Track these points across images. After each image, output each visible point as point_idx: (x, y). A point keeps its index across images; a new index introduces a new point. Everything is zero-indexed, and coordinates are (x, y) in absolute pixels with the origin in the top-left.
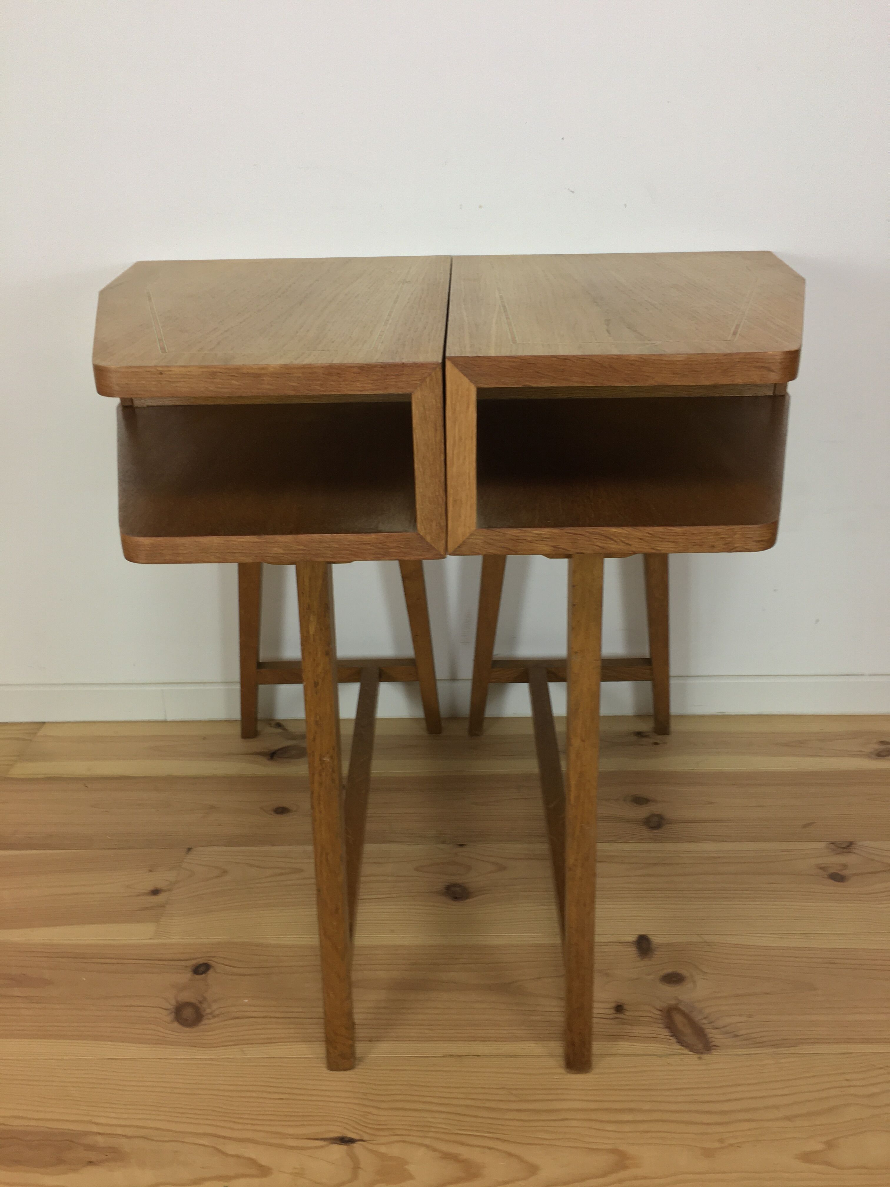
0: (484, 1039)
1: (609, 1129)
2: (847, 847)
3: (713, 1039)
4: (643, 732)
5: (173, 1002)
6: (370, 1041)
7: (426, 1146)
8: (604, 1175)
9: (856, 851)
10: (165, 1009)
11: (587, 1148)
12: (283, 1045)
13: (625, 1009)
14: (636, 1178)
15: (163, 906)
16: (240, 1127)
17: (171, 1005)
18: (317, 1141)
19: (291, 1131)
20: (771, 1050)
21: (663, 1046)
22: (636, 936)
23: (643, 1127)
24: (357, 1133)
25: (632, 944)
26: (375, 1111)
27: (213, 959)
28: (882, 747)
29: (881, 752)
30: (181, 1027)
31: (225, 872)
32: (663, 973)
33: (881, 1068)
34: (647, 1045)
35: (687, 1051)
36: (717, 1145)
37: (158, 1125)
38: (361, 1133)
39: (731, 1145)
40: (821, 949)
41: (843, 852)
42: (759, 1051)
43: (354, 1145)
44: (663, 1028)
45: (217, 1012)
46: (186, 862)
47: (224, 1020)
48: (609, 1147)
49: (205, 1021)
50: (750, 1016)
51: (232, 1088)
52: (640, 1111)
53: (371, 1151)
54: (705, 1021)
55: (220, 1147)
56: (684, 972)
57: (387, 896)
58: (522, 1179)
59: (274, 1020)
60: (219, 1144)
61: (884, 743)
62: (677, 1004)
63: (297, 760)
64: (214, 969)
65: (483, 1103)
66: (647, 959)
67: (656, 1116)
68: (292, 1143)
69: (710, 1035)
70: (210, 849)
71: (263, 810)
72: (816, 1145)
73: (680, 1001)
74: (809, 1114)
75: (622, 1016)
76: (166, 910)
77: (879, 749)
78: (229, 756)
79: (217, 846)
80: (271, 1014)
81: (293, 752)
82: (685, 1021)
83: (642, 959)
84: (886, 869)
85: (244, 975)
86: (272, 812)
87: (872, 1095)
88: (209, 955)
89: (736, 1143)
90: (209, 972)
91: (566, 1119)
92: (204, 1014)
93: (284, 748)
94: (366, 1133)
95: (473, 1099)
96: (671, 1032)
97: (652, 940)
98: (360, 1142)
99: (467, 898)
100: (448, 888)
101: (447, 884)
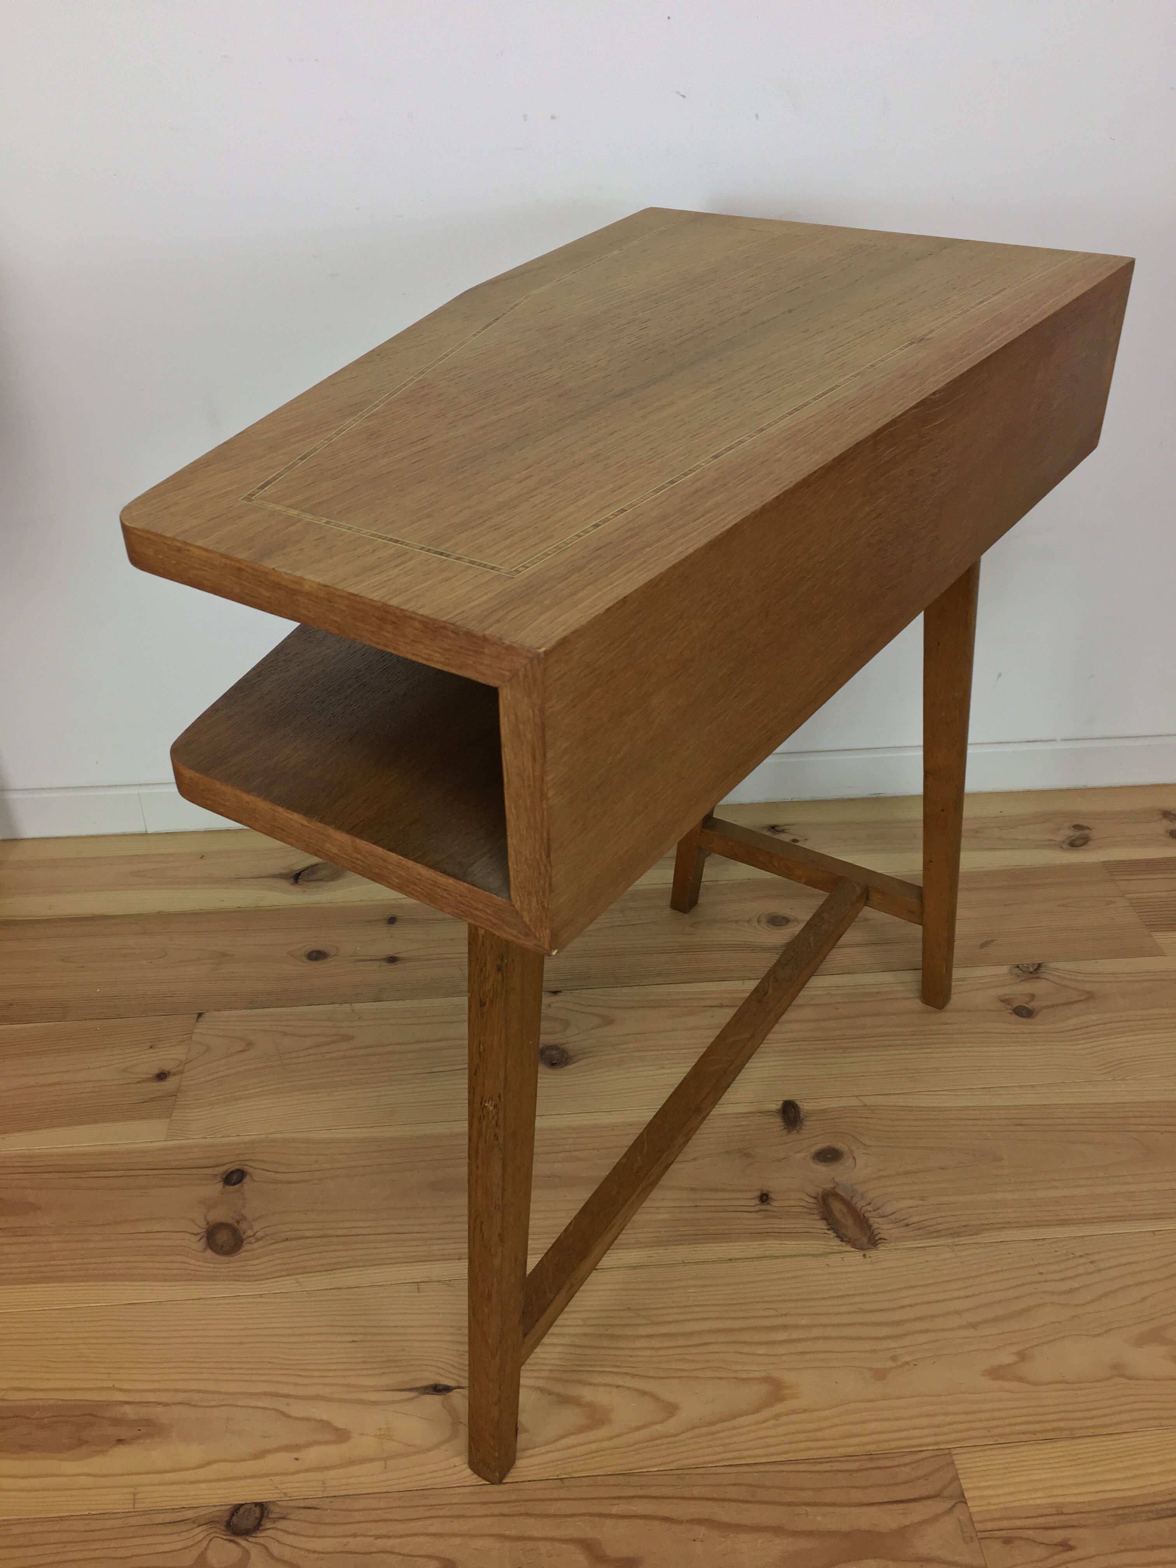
1: (761, 1352)
2: (1035, 971)
3: (880, 1231)
4: (777, 826)
5: (203, 1224)
6: (458, 1259)
7: (540, 1389)
8: (757, 1410)
9: (1044, 976)
10: (193, 1234)
11: (736, 1378)
12: (349, 1272)
13: (772, 1199)
14: (794, 1412)
15: (173, 1095)
16: (305, 1381)
17: (200, 1227)
18: (403, 1393)
19: (369, 1382)
20: (950, 1241)
21: (819, 1242)
22: (782, 1102)
23: (800, 1347)
24: (452, 1379)
25: (776, 1114)
27: (248, 1163)
28: (1077, 833)
29: (1074, 840)
30: (216, 1256)
31: (250, 1045)
32: (814, 1150)
33: (1081, 1256)
34: (800, 1243)
35: (848, 1248)
36: (890, 1364)
37: (202, 1386)
38: (458, 1378)
39: (907, 1363)
40: (1006, 1108)
41: (1030, 978)
42: (935, 1242)
43: (451, 1394)
44: (819, 1220)
45: (260, 1234)
46: (198, 1033)
47: (271, 1244)
48: (761, 1375)
49: (246, 1247)
50: (922, 1199)
51: (290, 1331)
52: (797, 1327)
54: (869, 1208)
55: (284, 1408)
56: (840, 1146)
57: (465, 1066)
58: (661, 1422)
59: (335, 1239)
60: (281, 1405)
61: (1077, 827)
62: (835, 1188)
63: (331, 883)
64: (251, 1177)
65: (607, 1330)
66: (795, 1132)
67: (816, 1332)
68: (373, 1397)
69: (875, 1226)
70: (227, 1013)
71: (293, 956)
72: (1006, 1358)
73: (838, 1184)
74: (997, 1319)
75: (768, 1207)
76: (178, 1099)
77: (1072, 836)
78: (237, 880)
79: (236, 1009)
80: (330, 1232)
81: (324, 873)
82: (845, 1210)
83: (789, 1132)
84: (1082, 998)
85: (291, 1182)
86: (304, 958)
87: (1072, 1291)
88: (241, 1158)
89: (913, 1360)
90: (245, 1180)
91: (706, 1344)
92: (244, 1237)
93: (311, 867)
94: (463, 1377)
95: (593, 1325)
96: (829, 1224)
97: (800, 1106)
98: (458, 1390)
99: (566, 1063)
100: (542, 1052)
101: (541, 1046)
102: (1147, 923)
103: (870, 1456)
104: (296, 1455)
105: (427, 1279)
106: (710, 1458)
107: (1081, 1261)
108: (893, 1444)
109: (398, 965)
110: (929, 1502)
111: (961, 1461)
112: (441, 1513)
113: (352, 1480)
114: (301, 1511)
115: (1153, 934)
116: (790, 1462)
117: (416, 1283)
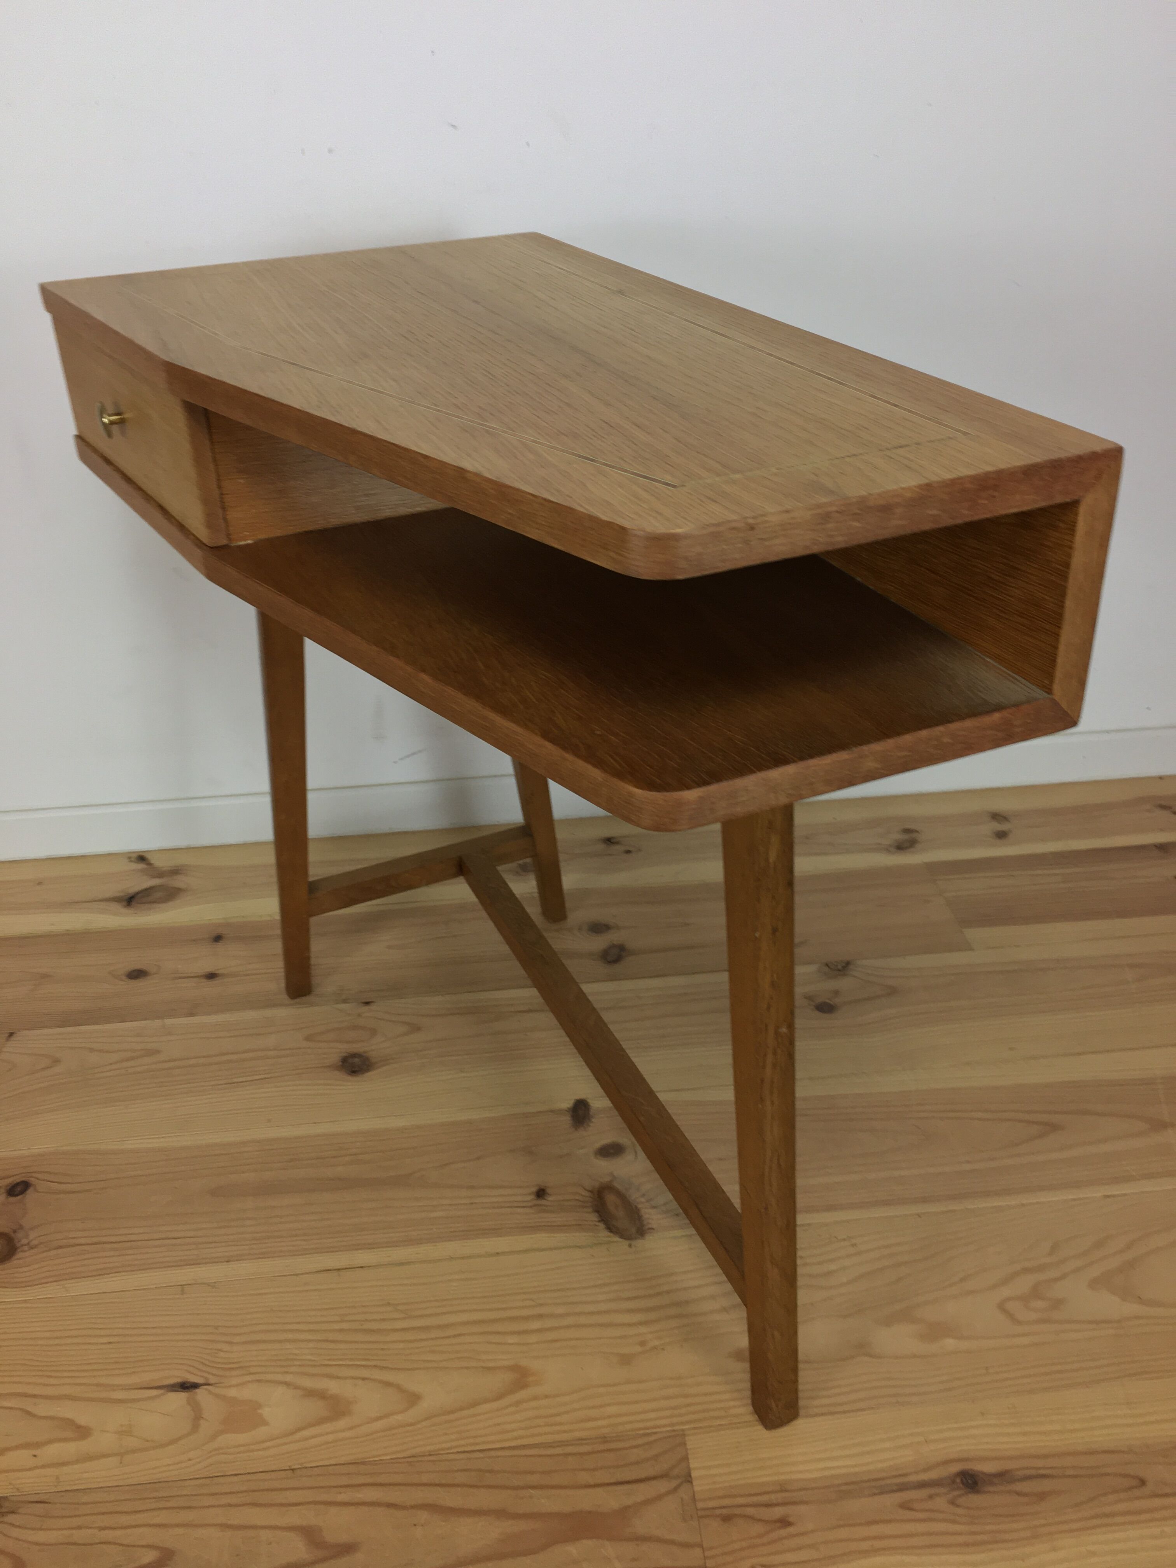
0: (370, 1246)
1: (512, 1341)
2: (842, 968)
3: (649, 1221)
4: (611, 837)
6: (227, 1262)
7: (287, 1384)
8: (500, 1397)
9: (853, 973)
11: (483, 1367)
12: (117, 1276)
13: (549, 1194)
14: (535, 1398)
16: (57, 1382)
18: (151, 1391)
19: (117, 1381)
21: (588, 1234)
22: (573, 1101)
23: (551, 1336)
24: (202, 1376)
25: (567, 1112)
26: (225, 1347)
27: (34, 1175)
28: (906, 837)
29: (901, 843)
31: (56, 1061)
32: (598, 1145)
33: (844, 1240)
34: (569, 1235)
35: (617, 1239)
36: (639, 1349)
38: (206, 1375)
39: (655, 1348)
41: (838, 975)
43: (197, 1390)
44: (590, 1212)
45: (34, 1242)
46: (7, 1051)
47: (44, 1252)
48: (506, 1363)
49: (20, 1255)
51: (48, 1334)
52: (552, 1316)
53: (217, 1396)
54: (643, 1200)
55: (30, 1408)
56: (624, 1142)
57: (266, 1076)
58: (402, 1412)
59: (109, 1246)
60: (27, 1404)
61: (907, 831)
62: (612, 1181)
63: (163, 905)
64: (35, 1188)
65: (361, 1325)
66: (582, 1129)
67: (569, 1321)
68: (121, 1395)
69: (646, 1216)
70: (38, 1032)
71: (112, 975)
73: (616, 1178)
75: (543, 1202)
77: (900, 840)
78: (70, 905)
79: (48, 1027)
80: (105, 1238)
81: (158, 895)
82: (618, 1202)
83: (576, 1129)
84: (884, 993)
85: (73, 1192)
86: (124, 978)
87: (830, 1274)
88: (29, 1170)
89: (660, 1345)
90: (28, 1192)
91: (459, 1335)
92: (19, 1246)
93: (146, 890)
94: (213, 1374)
95: (350, 1321)
96: (600, 1216)
97: (591, 1105)
98: (205, 1387)
99: (368, 1070)
100: (345, 1060)
101: (344, 1055)
102: (960, 920)
103: (604, 1439)
104: (35, 1452)
105: (193, 1282)
106: (444, 1445)
107: (843, 1244)
108: (628, 1427)
109: (216, 982)
110: (653, 1483)
111: (692, 1442)
112: (169, 1504)
113: (85, 1475)
114: (30, 1505)
115: (965, 930)
116: (524, 1447)
117: (181, 1285)
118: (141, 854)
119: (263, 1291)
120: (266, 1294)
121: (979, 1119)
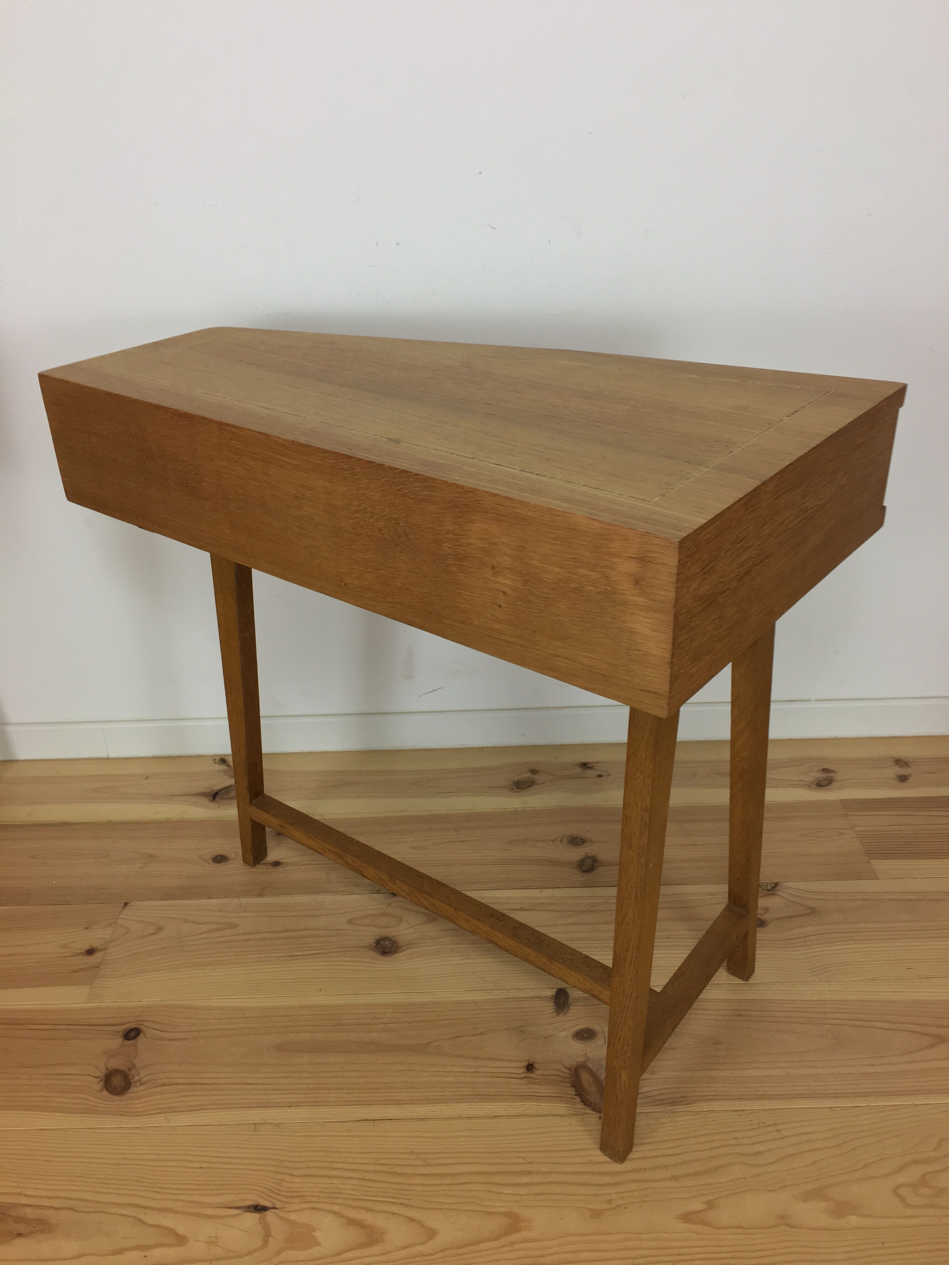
0: (398, 1103)
1: (507, 1192)
2: (771, 889)
4: (588, 763)
5: (103, 1069)
7: (335, 1213)
8: (497, 1238)
9: (780, 893)
10: (95, 1077)
11: (482, 1211)
12: (206, 1113)
13: (535, 1068)
14: (525, 1241)
15: (97, 967)
16: (162, 1197)
17: (101, 1074)
18: (232, 1210)
19: (207, 1200)
20: (669, 1108)
21: (566, 1105)
22: (556, 989)
23: (538, 1190)
24: (271, 1202)
25: (550, 999)
26: (288, 1179)
27: (143, 1023)
28: (824, 775)
29: (821, 781)
30: (110, 1096)
31: (160, 929)
32: (575, 1030)
33: (770, 1125)
34: (551, 1105)
35: (589, 1111)
36: (606, 1206)
37: (85, 1196)
38: (273, 1200)
39: (620, 1206)
40: (730, 1001)
41: (767, 895)
42: (657, 1109)
43: (268, 1213)
44: (570, 1087)
45: (144, 1079)
46: (123, 918)
47: (152, 1088)
48: (503, 1210)
49: (133, 1089)
50: (653, 1073)
51: (155, 1157)
52: (539, 1173)
53: (282, 1218)
55: (142, 1217)
56: (596, 1027)
57: (318, 952)
58: (422, 1244)
59: (199, 1087)
60: (140, 1214)
61: (825, 770)
62: (586, 1061)
64: (144, 1034)
65: (391, 1169)
66: (562, 1014)
67: (553, 1178)
68: (209, 1212)
70: (146, 903)
71: (202, 858)
72: (697, 1205)
73: (589, 1059)
74: (696, 1174)
75: (532, 1075)
76: (100, 970)
77: (820, 778)
78: (170, 797)
79: (153, 899)
80: (196, 1081)
82: (591, 1079)
83: (558, 1015)
84: (805, 912)
85: (172, 1040)
86: (210, 861)
87: (758, 1154)
88: (140, 1019)
89: (623, 1204)
90: (139, 1037)
91: (466, 1183)
92: (132, 1082)
93: (227, 788)
94: (279, 1200)
95: (382, 1164)
96: (577, 1091)
97: (570, 994)
98: (273, 1210)
99: (395, 952)
100: (378, 942)
101: (378, 938)
102: (868, 852)
104: (145, 1254)
105: (263, 1122)
107: (770, 1129)
109: (280, 869)
115: (872, 861)
117: (255, 1124)
118: (224, 757)
119: (317, 1134)
120: (317, 1136)
121: (881, 1028)
